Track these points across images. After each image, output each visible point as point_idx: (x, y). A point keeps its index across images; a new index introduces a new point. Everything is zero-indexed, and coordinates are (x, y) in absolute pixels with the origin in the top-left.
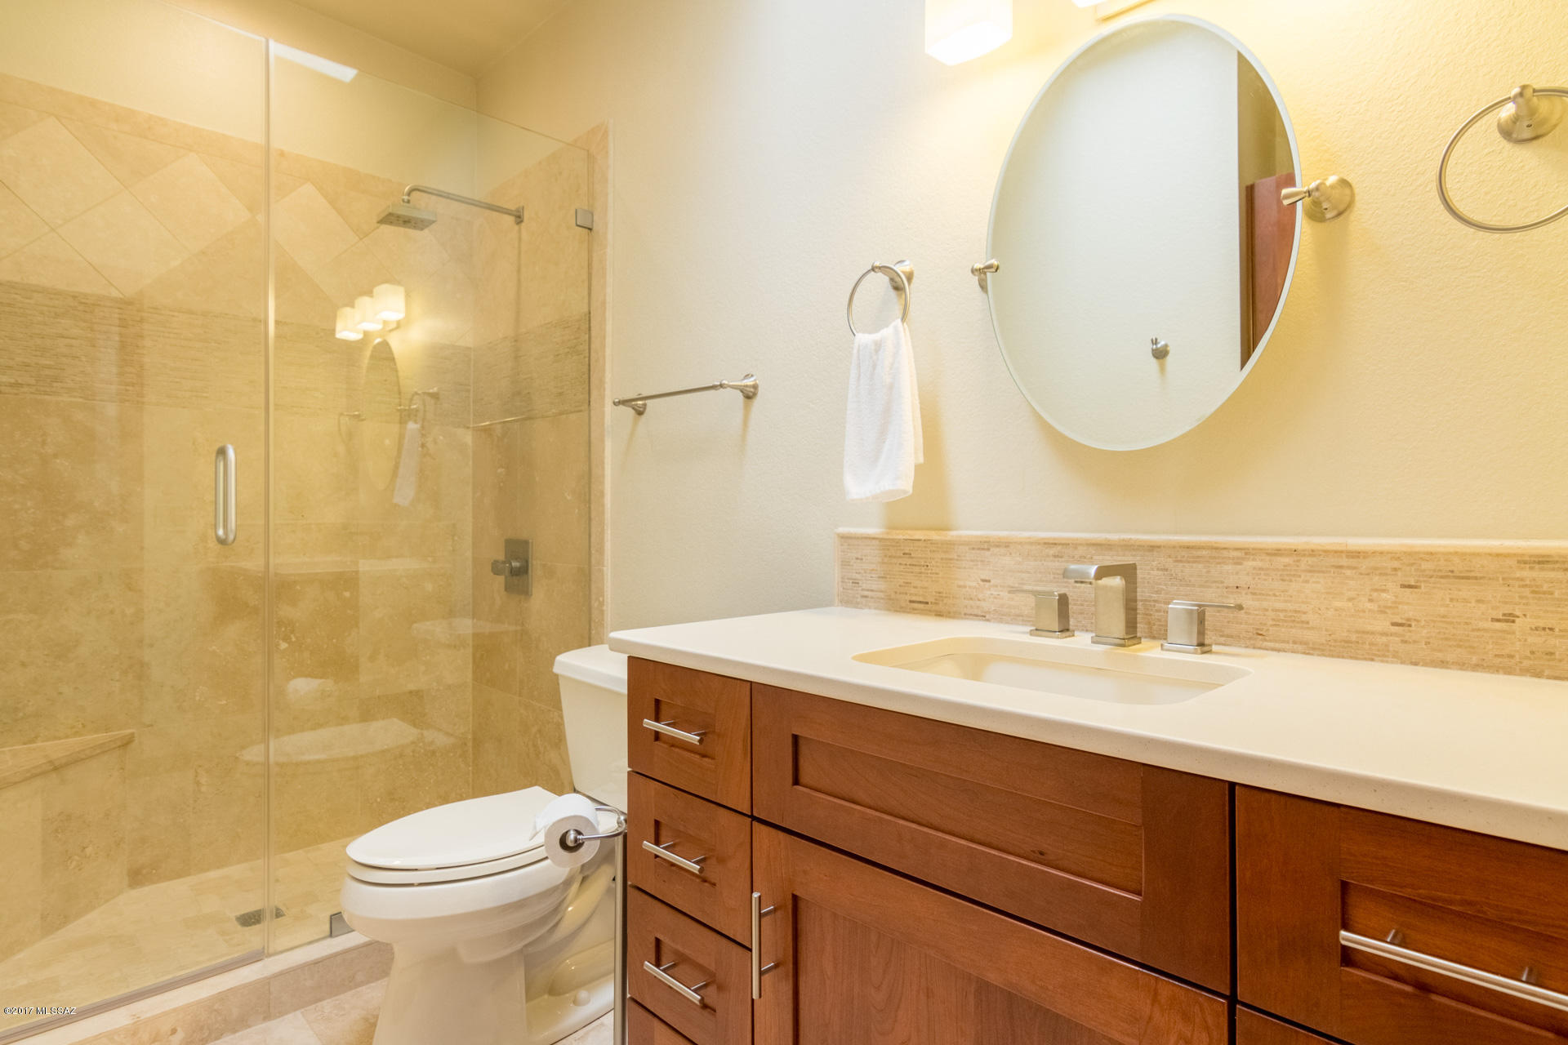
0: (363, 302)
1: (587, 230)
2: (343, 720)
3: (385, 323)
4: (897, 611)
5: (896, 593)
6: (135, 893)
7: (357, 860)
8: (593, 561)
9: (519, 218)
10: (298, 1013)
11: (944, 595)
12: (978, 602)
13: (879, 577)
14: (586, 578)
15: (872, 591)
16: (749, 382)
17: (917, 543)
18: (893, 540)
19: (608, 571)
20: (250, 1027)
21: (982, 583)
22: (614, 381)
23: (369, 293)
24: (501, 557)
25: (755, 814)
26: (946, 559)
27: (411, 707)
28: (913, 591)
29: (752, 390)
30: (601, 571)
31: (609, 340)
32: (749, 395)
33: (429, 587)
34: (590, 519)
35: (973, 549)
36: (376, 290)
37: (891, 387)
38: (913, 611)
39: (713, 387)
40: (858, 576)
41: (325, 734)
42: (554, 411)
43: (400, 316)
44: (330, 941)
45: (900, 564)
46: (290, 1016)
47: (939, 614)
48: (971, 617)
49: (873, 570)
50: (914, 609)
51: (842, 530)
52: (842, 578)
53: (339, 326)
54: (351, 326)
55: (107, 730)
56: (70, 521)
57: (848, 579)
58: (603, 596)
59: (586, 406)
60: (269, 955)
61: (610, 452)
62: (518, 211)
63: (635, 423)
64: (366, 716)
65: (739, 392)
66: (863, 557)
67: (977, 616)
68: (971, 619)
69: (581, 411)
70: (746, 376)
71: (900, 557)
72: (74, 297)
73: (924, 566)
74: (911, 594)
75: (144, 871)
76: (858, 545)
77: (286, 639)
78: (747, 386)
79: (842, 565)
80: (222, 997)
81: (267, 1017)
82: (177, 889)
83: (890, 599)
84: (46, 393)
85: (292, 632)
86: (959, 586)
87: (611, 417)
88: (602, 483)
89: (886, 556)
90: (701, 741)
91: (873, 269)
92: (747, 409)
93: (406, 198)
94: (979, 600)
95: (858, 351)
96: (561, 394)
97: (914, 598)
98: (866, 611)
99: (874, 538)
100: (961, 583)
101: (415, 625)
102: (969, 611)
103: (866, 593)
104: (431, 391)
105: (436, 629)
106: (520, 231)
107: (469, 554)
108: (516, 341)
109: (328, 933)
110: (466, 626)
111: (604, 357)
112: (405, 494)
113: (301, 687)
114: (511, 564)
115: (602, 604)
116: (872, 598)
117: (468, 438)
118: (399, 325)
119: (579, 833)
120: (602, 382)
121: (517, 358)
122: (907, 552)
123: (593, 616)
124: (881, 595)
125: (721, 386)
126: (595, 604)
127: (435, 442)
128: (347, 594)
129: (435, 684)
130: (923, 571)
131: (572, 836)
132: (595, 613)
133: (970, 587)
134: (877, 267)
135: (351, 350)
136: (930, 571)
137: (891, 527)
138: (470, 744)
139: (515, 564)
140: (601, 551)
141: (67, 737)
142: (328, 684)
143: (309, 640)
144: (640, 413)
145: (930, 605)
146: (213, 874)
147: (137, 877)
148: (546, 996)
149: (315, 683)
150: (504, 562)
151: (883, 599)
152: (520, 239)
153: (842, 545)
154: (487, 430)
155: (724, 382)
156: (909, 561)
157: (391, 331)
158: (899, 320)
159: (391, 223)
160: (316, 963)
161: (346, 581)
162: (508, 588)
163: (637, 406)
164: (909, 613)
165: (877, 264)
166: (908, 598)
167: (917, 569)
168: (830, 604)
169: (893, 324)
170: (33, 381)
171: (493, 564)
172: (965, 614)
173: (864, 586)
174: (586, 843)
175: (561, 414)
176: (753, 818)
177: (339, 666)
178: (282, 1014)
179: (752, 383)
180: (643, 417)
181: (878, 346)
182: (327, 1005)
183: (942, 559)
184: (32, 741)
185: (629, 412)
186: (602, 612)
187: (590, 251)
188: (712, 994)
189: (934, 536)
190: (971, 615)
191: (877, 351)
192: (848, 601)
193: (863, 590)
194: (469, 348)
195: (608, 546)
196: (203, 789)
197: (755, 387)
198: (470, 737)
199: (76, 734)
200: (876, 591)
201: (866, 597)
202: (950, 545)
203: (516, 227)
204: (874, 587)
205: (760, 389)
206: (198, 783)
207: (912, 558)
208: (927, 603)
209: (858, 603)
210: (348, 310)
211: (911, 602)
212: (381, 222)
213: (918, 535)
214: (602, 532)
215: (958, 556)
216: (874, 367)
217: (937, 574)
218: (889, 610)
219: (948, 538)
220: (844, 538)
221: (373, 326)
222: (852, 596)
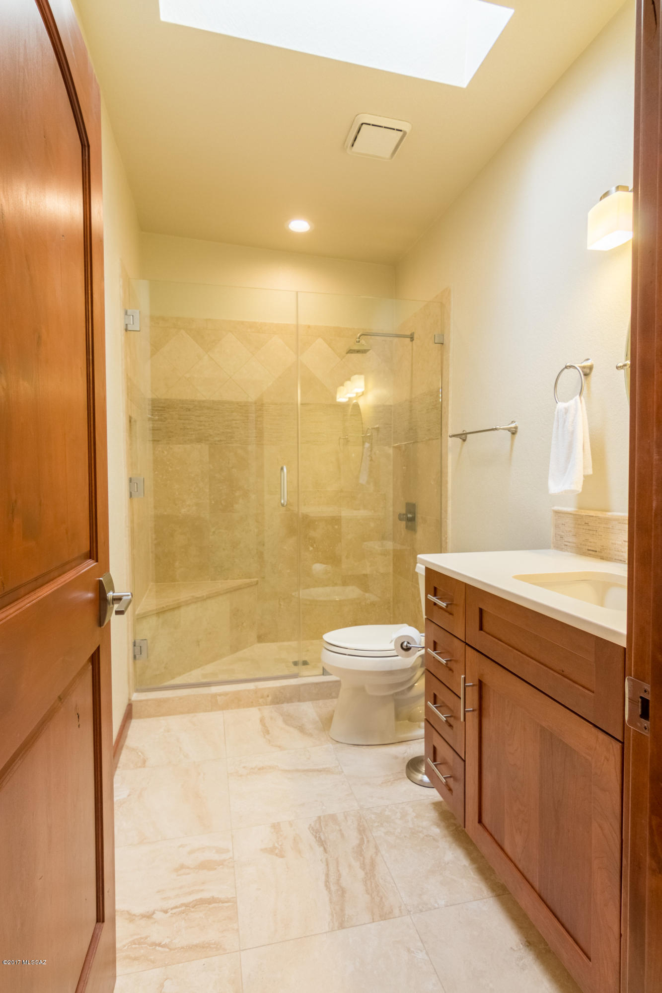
0: (347, 383)
1: (440, 345)
2: (335, 584)
3: (357, 393)
4: (581, 555)
5: (581, 544)
6: (259, 645)
7: (327, 641)
8: (443, 517)
9: (412, 338)
10: (310, 702)
11: (605, 548)
12: (621, 553)
13: (573, 535)
14: (440, 524)
15: (569, 542)
16: (513, 425)
17: (591, 518)
18: (579, 515)
19: (449, 521)
20: (293, 702)
21: (624, 543)
22: (453, 426)
23: (349, 379)
24: (404, 511)
25: (467, 642)
26: (607, 528)
27: (363, 581)
28: (589, 544)
29: (514, 429)
30: (446, 522)
31: (450, 402)
32: (514, 432)
33: (372, 525)
34: (441, 495)
35: (620, 523)
36: (352, 378)
37: (573, 433)
38: (590, 555)
39: (492, 430)
40: (562, 534)
41: (328, 589)
42: (427, 438)
43: (363, 390)
44: (322, 676)
45: (583, 529)
46: (307, 703)
47: (602, 558)
48: (618, 561)
49: (570, 531)
50: (590, 554)
51: (556, 508)
52: (556, 534)
53: (338, 396)
54: (342, 397)
55: (250, 578)
56: (237, 494)
57: (558, 535)
58: (447, 534)
59: (440, 436)
60: (301, 677)
61: (450, 460)
62: (411, 335)
63: (462, 445)
64: (345, 583)
65: (507, 431)
66: (566, 524)
67: (621, 561)
68: (620, 563)
69: (437, 439)
70: (512, 422)
71: (583, 525)
72: (238, 403)
73: (594, 531)
74: (588, 546)
75: (263, 637)
76: (563, 517)
77: (312, 546)
78: (511, 428)
79: (555, 527)
80: (284, 688)
81: (299, 701)
82: (273, 646)
83: (578, 548)
84: (229, 443)
85: (315, 543)
86: (612, 543)
87: (452, 443)
88: (447, 476)
89: (576, 524)
90: (447, 607)
91: (566, 367)
92: (513, 440)
93: (358, 340)
94: (622, 552)
95: (558, 412)
96: (429, 430)
97: (590, 548)
98: (566, 553)
99: (571, 514)
100: (613, 542)
101: (365, 543)
102: (617, 558)
103: (566, 543)
104: (375, 427)
105: (375, 546)
106: (412, 344)
107: (391, 509)
108: (411, 402)
109: (322, 673)
110: (389, 545)
111: (448, 411)
112: (363, 479)
113: (318, 567)
114: (407, 515)
115: (446, 538)
116: (569, 546)
117: (391, 451)
118: (363, 394)
119: (408, 643)
120: (447, 424)
121: (411, 411)
122: (587, 522)
123: (443, 545)
124: (574, 545)
125: (496, 429)
126: (443, 539)
127: (375, 453)
128: (336, 527)
129: (375, 572)
130: (594, 533)
131: (405, 644)
132: (443, 543)
133: (618, 545)
134: (568, 366)
135: (343, 407)
136: (597, 534)
137: (580, 508)
138: (392, 603)
139: (410, 516)
140: (446, 511)
141: (237, 579)
142: (329, 568)
143: (321, 547)
144: (464, 440)
145: (597, 553)
146: (286, 643)
147: (261, 639)
148: (407, 721)
149: (323, 566)
150: (403, 515)
151: (575, 547)
152: (412, 349)
153: (555, 516)
154: (398, 448)
155: (498, 427)
156: (588, 528)
157: (360, 396)
158: (578, 396)
159: (352, 353)
160: (317, 684)
161: (335, 521)
162: (407, 527)
163: (463, 437)
164: (587, 556)
165: (568, 364)
166: (587, 547)
167: (591, 532)
168: (548, 548)
169: (575, 398)
170: (225, 439)
171: (399, 515)
172: (615, 559)
173: (566, 540)
174: (412, 648)
175: (429, 440)
176: (465, 643)
177: (333, 559)
178: (304, 701)
179: (514, 426)
180: (466, 442)
181: (567, 411)
182: (321, 702)
183: (604, 527)
184: (226, 579)
185: (459, 440)
186: (446, 543)
187: (442, 355)
188: (451, 721)
189: (600, 514)
190: (618, 560)
191: (566, 413)
192: (558, 547)
193: (565, 541)
194: (391, 406)
195: (450, 509)
196: (282, 607)
197: (516, 428)
198: (391, 599)
199: (240, 578)
200: (572, 543)
201: (567, 545)
202: (608, 520)
203: (411, 343)
204: (570, 540)
205: (519, 429)
206: (280, 605)
207: (589, 526)
208: (596, 551)
209: (562, 549)
210: (342, 387)
211: (588, 550)
212: (347, 353)
213: (592, 513)
214: (447, 501)
215: (612, 527)
216: (565, 422)
217: (601, 536)
218: (577, 553)
219: (607, 516)
220: (557, 512)
221: (353, 395)
222: (560, 545)
